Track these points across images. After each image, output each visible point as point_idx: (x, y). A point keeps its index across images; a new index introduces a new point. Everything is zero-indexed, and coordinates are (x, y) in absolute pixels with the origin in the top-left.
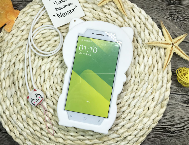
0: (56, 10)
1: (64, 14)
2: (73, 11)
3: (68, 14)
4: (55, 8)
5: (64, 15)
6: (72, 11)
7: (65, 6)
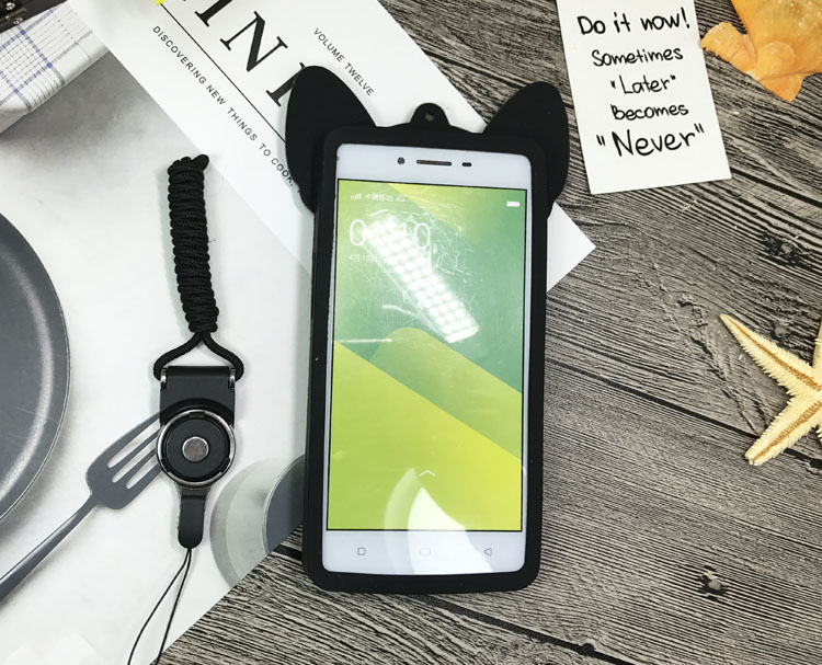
0: (615, 114)
1: (642, 144)
2: (684, 143)
3: (660, 149)
4: (613, 107)
5: (641, 148)
6: (679, 140)
7: (656, 111)
